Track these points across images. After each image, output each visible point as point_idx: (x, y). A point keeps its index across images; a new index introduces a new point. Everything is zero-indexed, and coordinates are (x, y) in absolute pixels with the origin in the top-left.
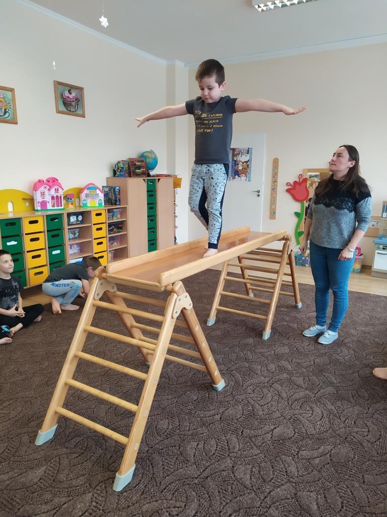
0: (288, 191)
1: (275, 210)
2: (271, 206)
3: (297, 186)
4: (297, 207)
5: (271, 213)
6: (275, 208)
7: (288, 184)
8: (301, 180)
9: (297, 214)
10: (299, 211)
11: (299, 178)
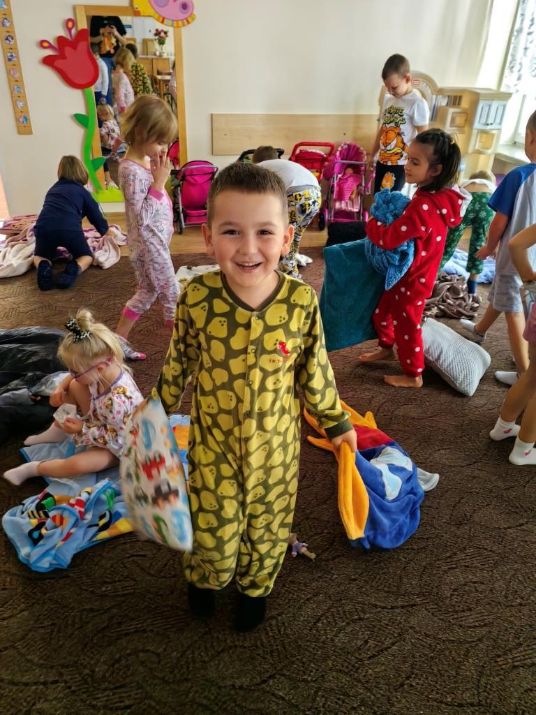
0: (47, 61)
1: (28, 112)
2: (15, 105)
3: (68, 50)
4: (75, 101)
5: (17, 120)
6: (26, 104)
7: (45, 44)
8: (73, 31)
9: (80, 119)
10: (82, 111)
11: (70, 30)
